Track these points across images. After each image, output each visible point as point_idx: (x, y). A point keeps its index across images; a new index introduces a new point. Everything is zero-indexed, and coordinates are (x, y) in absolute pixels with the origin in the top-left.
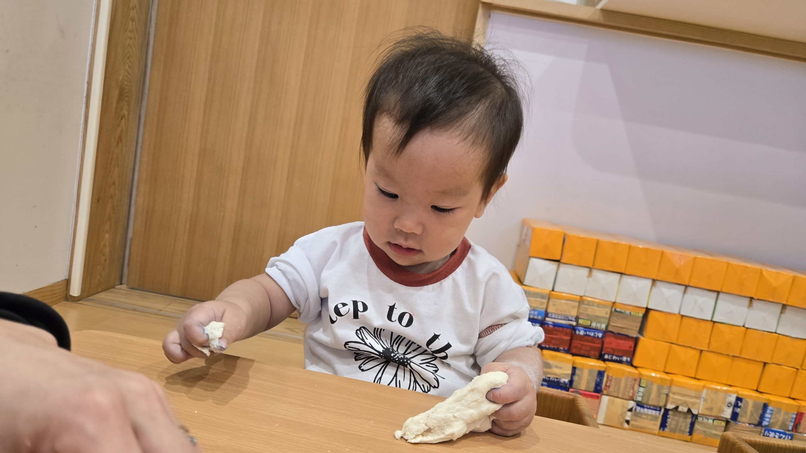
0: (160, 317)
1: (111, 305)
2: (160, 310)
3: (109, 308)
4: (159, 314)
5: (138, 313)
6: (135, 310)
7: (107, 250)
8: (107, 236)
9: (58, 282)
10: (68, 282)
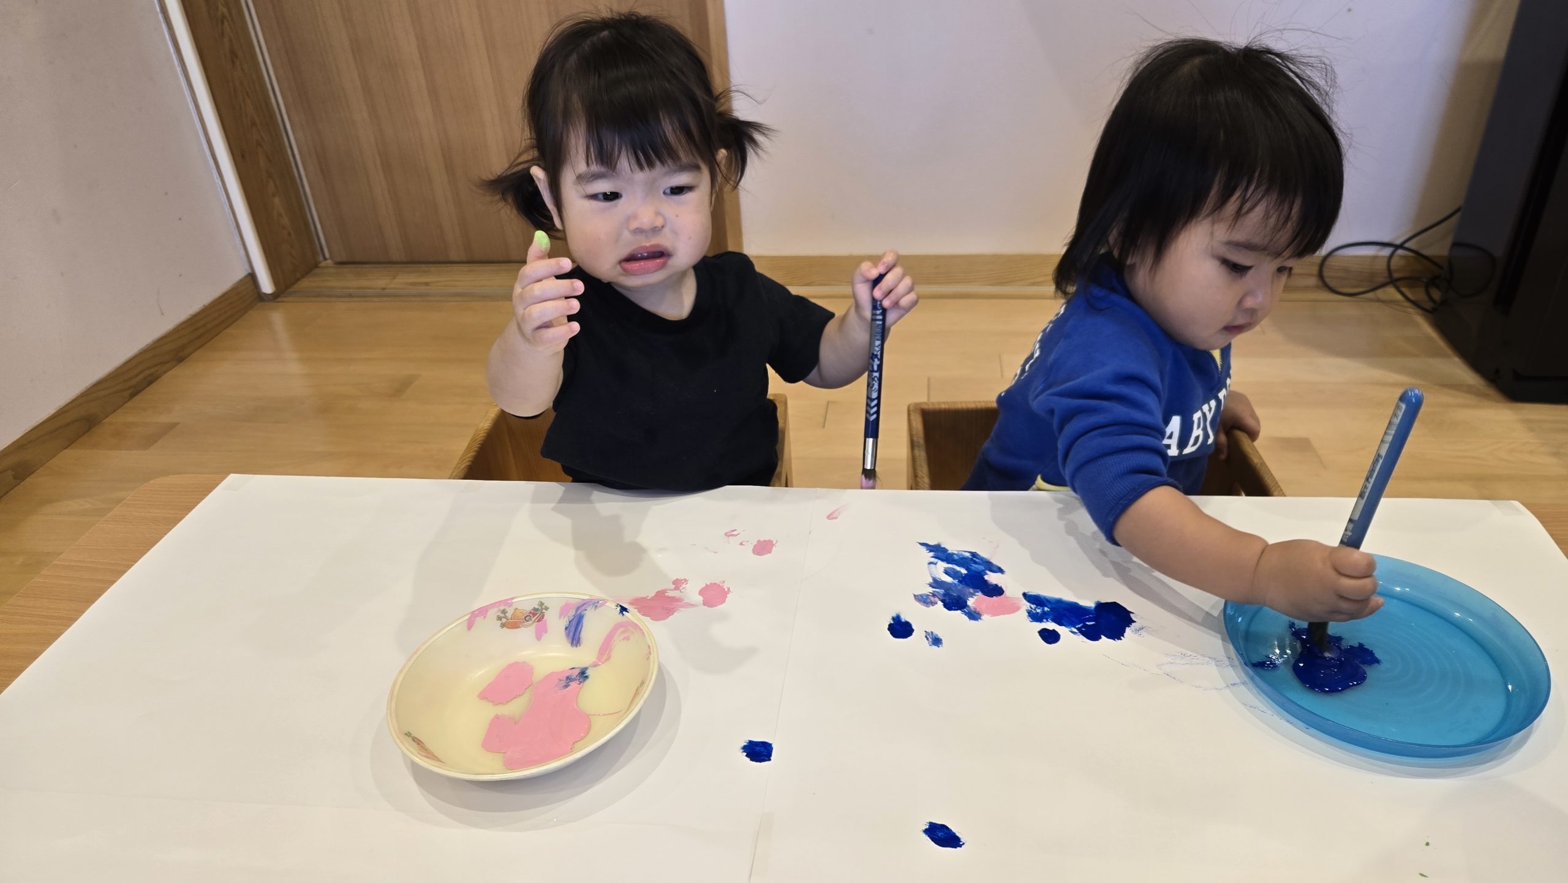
0: (385, 299)
1: (319, 295)
2: (384, 289)
3: (318, 299)
4: (383, 294)
5: (355, 299)
6: (350, 296)
7: (285, 221)
8: (277, 200)
9: (241, 281)
10: (252, 277)
